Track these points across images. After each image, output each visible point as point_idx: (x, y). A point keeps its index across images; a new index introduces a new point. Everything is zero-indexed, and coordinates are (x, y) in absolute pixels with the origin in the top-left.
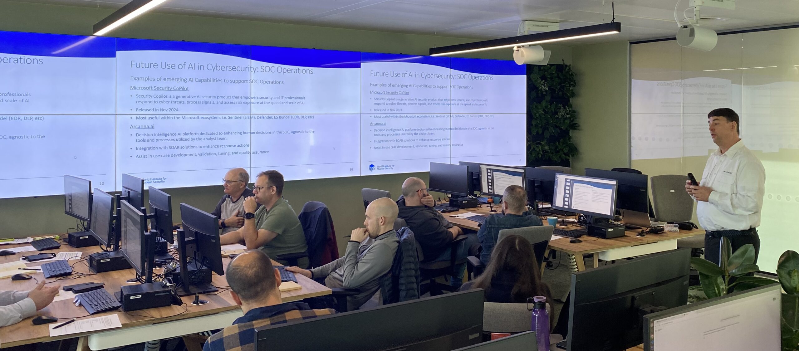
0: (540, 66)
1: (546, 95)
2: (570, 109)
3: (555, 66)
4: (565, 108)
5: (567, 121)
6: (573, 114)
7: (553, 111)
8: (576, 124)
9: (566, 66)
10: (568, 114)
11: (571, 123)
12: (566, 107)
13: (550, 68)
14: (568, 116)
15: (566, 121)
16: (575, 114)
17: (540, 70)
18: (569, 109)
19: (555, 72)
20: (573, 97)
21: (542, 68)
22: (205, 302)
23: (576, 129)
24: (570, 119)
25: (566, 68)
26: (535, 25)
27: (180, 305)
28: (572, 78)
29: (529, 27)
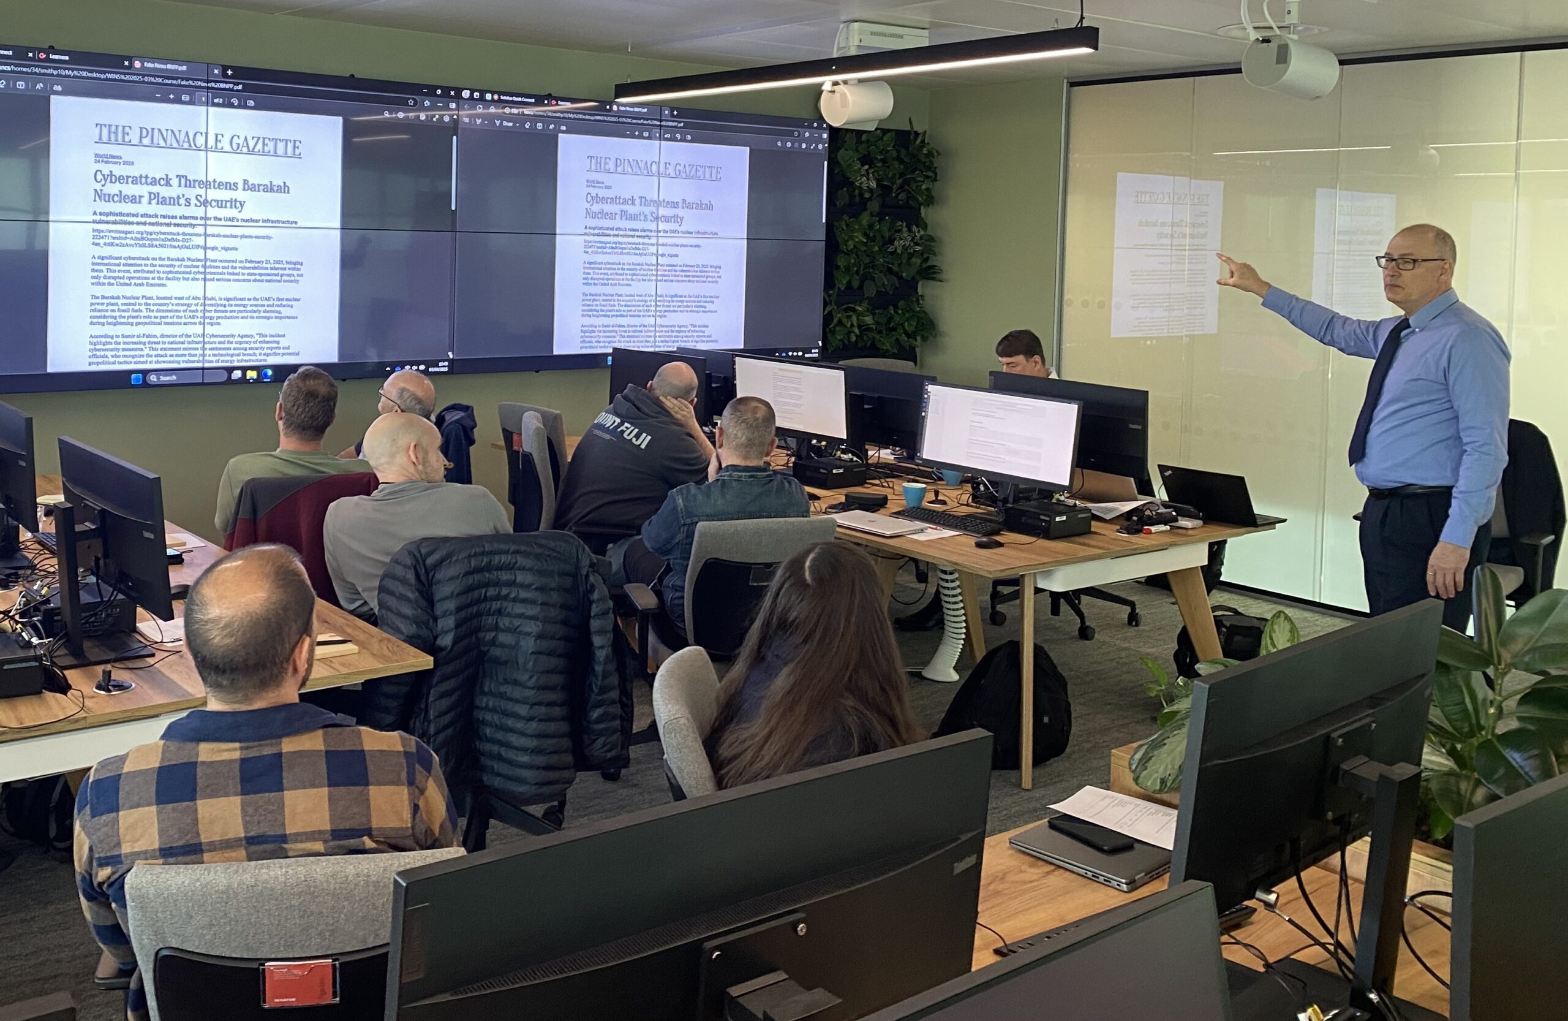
0: (859, 133)
1: (870, 199)
2: (922, 232)
3: (893, 134)
4: (910, 230)
5: (917, 261)
6: (929, 245)
7: (887, 235)
8: (933, 267)
9: (917, 134)
10: (917, 244)
11: (925, 265)
12: (914, 228)
13: (881, 139)
14: (918, 248)
15: (914, 260)
16: (933, 244)
17: (859, 142)
18: (919, 232)
19: (894, 146)
20: (931, 206)
21: (864, 137)
22: (125, 685)
23: (933, 279)
24: (922, 255)
25: (916, 140)
26: (873, 33)
27: (65, 694)
28: (931, 162)
29: (861, 37)
